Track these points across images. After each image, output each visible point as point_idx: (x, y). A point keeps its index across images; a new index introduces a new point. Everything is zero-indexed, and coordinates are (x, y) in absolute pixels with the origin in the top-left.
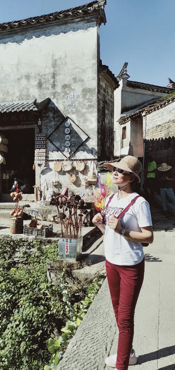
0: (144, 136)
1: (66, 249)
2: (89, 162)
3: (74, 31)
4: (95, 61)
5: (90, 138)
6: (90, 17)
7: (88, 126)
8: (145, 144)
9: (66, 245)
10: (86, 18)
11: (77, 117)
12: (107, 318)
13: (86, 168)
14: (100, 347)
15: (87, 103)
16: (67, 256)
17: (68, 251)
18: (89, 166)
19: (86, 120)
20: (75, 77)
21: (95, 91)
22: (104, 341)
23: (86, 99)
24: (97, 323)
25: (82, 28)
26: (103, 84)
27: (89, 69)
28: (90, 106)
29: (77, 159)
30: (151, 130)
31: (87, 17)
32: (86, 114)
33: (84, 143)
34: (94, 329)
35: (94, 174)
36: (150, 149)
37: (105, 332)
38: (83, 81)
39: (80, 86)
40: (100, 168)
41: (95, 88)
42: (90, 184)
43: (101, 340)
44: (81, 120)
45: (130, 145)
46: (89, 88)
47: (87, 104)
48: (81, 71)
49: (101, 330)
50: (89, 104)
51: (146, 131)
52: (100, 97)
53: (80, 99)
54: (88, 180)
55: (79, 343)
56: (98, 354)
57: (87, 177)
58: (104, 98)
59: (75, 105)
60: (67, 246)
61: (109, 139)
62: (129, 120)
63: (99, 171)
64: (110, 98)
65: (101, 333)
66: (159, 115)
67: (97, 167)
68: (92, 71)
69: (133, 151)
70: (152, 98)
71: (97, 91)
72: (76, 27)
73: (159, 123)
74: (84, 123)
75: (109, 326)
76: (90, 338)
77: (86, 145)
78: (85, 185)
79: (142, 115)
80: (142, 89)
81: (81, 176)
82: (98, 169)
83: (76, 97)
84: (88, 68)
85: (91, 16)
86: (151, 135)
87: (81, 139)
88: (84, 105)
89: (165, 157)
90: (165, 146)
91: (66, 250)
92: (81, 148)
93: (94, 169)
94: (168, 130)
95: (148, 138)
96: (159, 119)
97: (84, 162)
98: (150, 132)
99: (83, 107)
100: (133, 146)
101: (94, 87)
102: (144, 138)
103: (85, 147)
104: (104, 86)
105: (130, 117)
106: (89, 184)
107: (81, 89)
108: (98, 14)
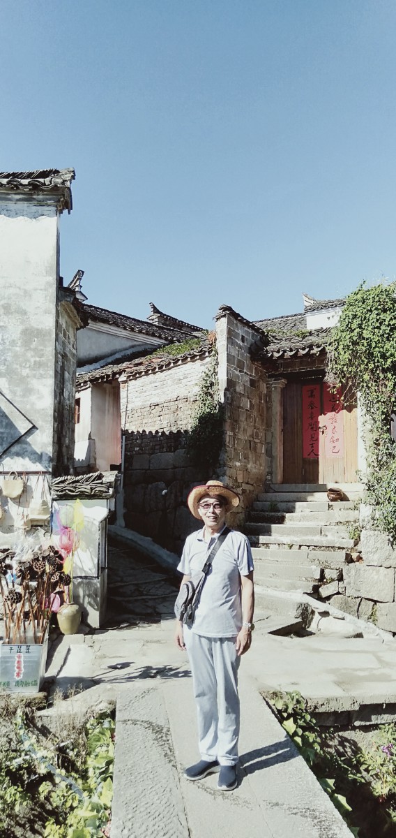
0: (123, 422)
1: (15, 668)
2: (33, 478)
3: (9, 216)
4: (52, 280)
5: (37, 429)
6: (45, 197)
7: (33, 404)
8: (126, 438)
9: (17, 659)
10: (35, 197)
11: (9, 385)
12: (156, 779)
13: (26, 489)
14: (169, 821)
15: (32, 357)
16: (18, 684)
17: (22, 672)
18: (33, 487)
19: (28, 391)
20: (8, 304)
21: (50, 335)
22: (170, 812)
23: (30, 349)
24: (143, 788)
25: (25, 213)
26: (63, 322)
27: (38, 291)
28: (39, 365)
29: (6, 470)
30: (139, 411)
31: (38, 195)
32: (29, 379)
33: (23, 438)
34: (143, 799)
35: (44, 503)
36: (137, 449)
37: (165, 800)
38: (24, 313)
39: (19, 323)
40: (57, 491)
41: (50, 330)
42: (34, 526)
43: (166, 812)
44: (19, 390)
45: (90, 438)
46: (38, 330)
47: (32, 360)
48: (22, 294)
49: (157, 798)
50: (38, 359)
51: (128, 412)
52: (59, 348)
53: (18, 349)
54: (31, 517)
55: (129, 824)
56: (171, 832)
57: (27, 511)
58: (64, 349)
59: (5, 360)
60: (18, 662)
61: (69, 429)
62: (88, 386)
63: (56, 496)
64: (72, 348)
65: (159, 801)
66: (156, 384)
67: (50, 489)
68: (46, 296)
69: (97, 450)
70: (131, 343)
71: (54, 336)
72: (13, 209)
73: (155, 400)
74: (24, 396)
75: (168, 789)
76: (145, 813)
77: (27, 443)
78: (23, 527)
79: (119, 380)
80: (110, 324)
81: (13, 508)
82: (52, 492)
83: (8, 343)
84: (36, 290)
85: (46, 195)
86: (139, 422)
87: (16, 429)
88: (27, 361)
89: (170, 467)
90: (169, 444)
91: (17, 670)
92: (15, 449)
93: (43, 492)
94: (176, 414)
95: (133, 427)
96: (156, 392)
97: (22, 479)
98: (136, 415)
99: (24, 365)
100: (97, 440)
101: (47, 328)
102: (122, 426)
103: (24, 446)
104: (64, 325)
105: (91, 381)
106: (32, 526)
107: (21, 327)
108: (60, 195)
